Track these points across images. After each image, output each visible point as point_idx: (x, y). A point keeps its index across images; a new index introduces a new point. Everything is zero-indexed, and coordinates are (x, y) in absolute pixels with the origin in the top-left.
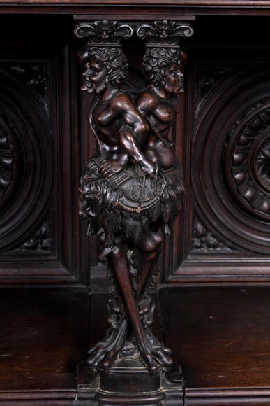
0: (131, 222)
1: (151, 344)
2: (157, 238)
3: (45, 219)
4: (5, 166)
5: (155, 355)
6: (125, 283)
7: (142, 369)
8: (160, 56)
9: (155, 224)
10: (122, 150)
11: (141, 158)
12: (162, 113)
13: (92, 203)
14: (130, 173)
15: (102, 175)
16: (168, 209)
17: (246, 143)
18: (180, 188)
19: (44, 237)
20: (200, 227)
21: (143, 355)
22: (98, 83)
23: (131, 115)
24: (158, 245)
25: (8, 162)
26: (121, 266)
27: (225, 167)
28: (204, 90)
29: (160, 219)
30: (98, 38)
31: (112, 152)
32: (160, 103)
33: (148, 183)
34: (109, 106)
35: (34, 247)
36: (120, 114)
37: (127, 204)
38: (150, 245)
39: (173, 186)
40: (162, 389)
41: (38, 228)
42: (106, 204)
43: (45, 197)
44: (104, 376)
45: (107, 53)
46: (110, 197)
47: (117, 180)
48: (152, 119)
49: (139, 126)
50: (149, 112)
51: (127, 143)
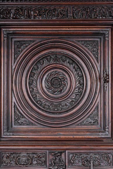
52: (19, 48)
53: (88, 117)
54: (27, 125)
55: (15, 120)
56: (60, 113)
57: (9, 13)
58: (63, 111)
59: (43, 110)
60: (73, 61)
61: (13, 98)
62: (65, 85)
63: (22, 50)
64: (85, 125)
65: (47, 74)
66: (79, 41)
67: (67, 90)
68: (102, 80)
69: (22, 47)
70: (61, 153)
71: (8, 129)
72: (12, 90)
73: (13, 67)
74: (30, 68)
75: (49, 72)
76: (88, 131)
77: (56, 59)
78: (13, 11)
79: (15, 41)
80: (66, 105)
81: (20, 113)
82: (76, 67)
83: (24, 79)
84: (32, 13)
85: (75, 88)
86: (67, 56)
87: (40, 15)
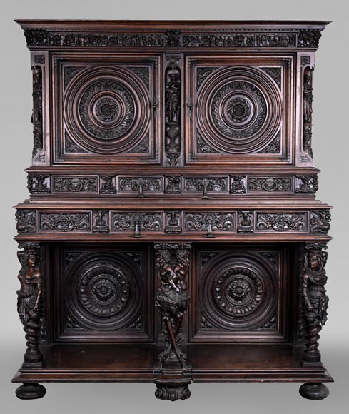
0: (173, 308)
1: (180, 353)
2: (181, 314)
3: (139, 315)
4: (124, 293)
5: (181, 355)
6: (171, 330)
7: (177, 360)
8: (181, 254)
9: (181, 309)
10: (170, 284)
11: (175, 286)
12: (182, 272)
13: (159, 302)
14: (172, 291)
15: (163, 292)
16: (184, 303)
17: (221, 284)
18: (189, 297)
19: (139, 323)
20: (204, 318)
21: (177, 356)
22: (161, 263)
23: (172, 273)
24: (182, 316)
25: (125, 291)
26: (169, 323)
27: (213, 293)
28: (203, 262)
29: (182, 307)
30: (162, 249)
31: (166, 285)
32: (182, 269)
33: (177, 294)
34: (165, 270)
35: (135, 327)
36: (169, 272)
37: (171, 301)
38: (179, 316)
39: (186, 296)
40: (184, 369)
41: (137, 319)
42: (164, 301)
43: (140, 305)
44: (163, 362)
45: (164, 253)
46: (166, 299)
47: (168, 293)
48: (179, 274)
49: (175, 276)
50: (178, 272)
51: (171, 282)
52: (70, 74)
53: (139, 145)
54: (79, 152)
55: (66, 147)
56: (111, 140)
57: (60, 39)
58: (114, 138)
59: (94, 138)
60: (124, 88)
61: (64, 125)
62: (116, 112)
63: (72, 77)
64: (136, 152)
65: (97, 101)
66: (129, 68)
67: (118, 117)
68: (152, 108)
69: (73, 73)
70: (112, 178)
71: (59, 155)
72: (63, 117)
73: (64, 94)
74: (81, 95)
75: (100, 99)
76: (138, 157)
77: (107, 86)
78: (63, 37)
79: (65, 68)
80: (117, 132)
81: (71, 140)
82: (127, 94)
83: (74, 106)
84: (82, 39)
85: (126, 116)
86: (118, 83)
87: (90, 42)
